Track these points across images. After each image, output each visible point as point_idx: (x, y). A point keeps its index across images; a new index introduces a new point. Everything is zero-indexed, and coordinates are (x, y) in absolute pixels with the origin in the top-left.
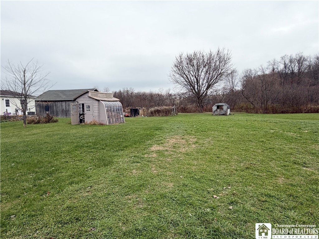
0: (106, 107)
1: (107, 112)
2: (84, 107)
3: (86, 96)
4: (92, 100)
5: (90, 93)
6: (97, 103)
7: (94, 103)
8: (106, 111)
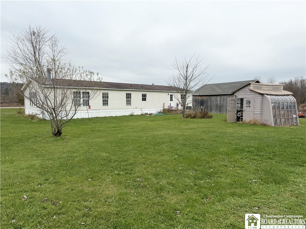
0: (272, 103)
1: (273, 109)
2: (243, 102)
3: (247, 89)
4: (254, 93)
5: (251, 85)
6: (260, 98)
7: (256, 98)
8: (271, 108)
